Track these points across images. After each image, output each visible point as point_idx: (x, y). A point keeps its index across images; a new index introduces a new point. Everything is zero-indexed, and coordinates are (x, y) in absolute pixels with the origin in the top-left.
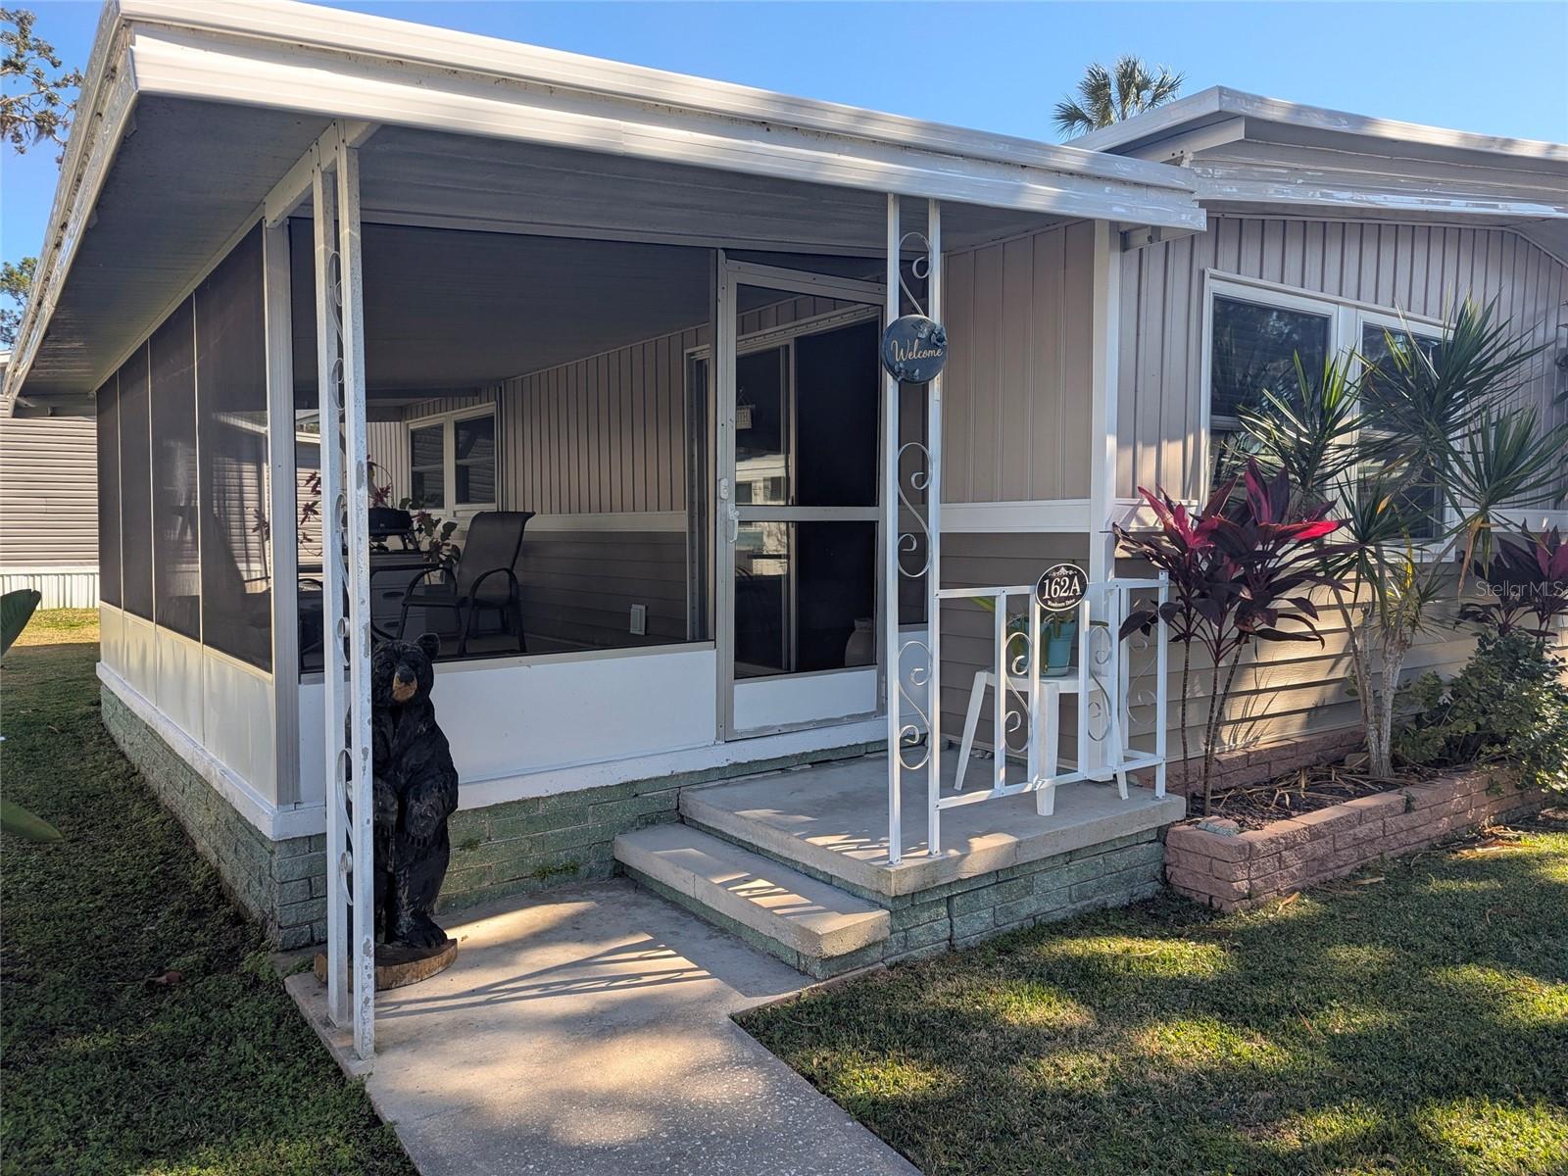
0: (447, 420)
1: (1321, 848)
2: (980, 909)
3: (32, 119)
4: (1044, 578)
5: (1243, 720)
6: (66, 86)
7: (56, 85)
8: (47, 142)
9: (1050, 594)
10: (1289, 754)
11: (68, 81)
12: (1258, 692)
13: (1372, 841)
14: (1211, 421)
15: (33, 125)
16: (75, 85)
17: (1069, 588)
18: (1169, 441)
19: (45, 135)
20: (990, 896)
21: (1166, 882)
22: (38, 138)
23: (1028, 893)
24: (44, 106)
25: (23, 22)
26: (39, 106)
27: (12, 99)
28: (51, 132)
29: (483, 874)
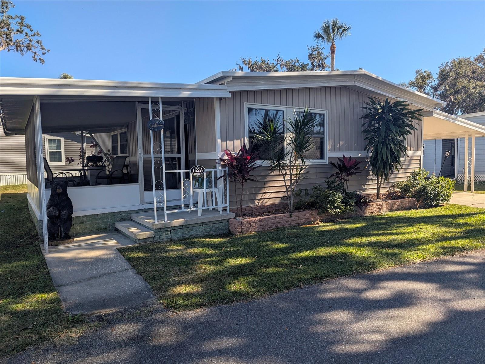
0: (118, 132)
1: (262, 223)
2: (178, 233)
3: (25, 46)
4: (193, 168)
5: (261, 199)
6: (34, 36)
7: (32, 36)
8: (29, 52)
9: (194, 171)
10: (273, 206)
11: (35, 34)
12: (265, 193)
13: (280, 223)
14: (249, 135)
15: (25, 47)
16: (37, 35)
17: (200, 170)
18: (236, 140)
19: (29, 50)
20: (182, 231)
21: (229, 231)
22: (27, 51)
23: (191, 231)
24: (29, 42)
25: (22, 19)
26: (27, 42)
27: (19, 40)
28: (30, 49)
29: (85, 229)
